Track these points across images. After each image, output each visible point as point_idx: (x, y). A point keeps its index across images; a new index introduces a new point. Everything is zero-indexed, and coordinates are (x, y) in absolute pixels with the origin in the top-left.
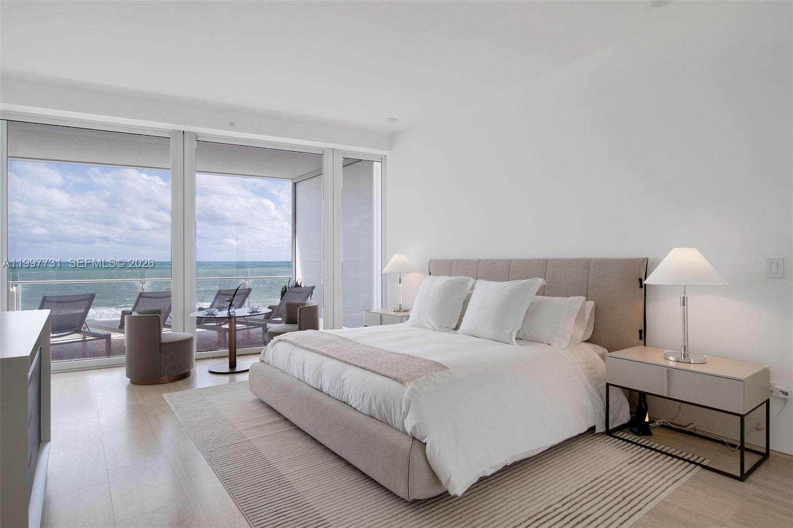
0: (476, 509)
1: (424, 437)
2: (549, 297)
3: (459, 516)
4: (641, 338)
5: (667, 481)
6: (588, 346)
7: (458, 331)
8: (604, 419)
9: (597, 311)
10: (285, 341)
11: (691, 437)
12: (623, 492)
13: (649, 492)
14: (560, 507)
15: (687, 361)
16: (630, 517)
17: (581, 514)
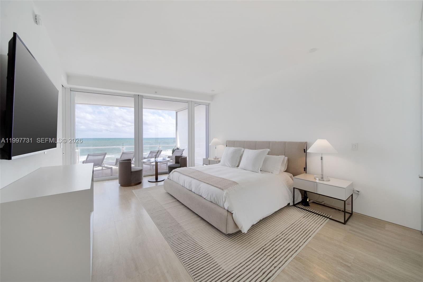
0: (251, 237)
1: (232, 211)
2: (271, 156)
3: (245, 240)
4: (305, 171)
5: (318, 225)
6: (286, 173)
7: (239, 167)
8: (293, 200)
9: (288, 160)
10: (177, 172)
11: (324, 206)
12: (303, 229)
13: (312, 229)
14: (281, 236)
15: (323, 180)
16: (307, 240)
17: (289, 239)
